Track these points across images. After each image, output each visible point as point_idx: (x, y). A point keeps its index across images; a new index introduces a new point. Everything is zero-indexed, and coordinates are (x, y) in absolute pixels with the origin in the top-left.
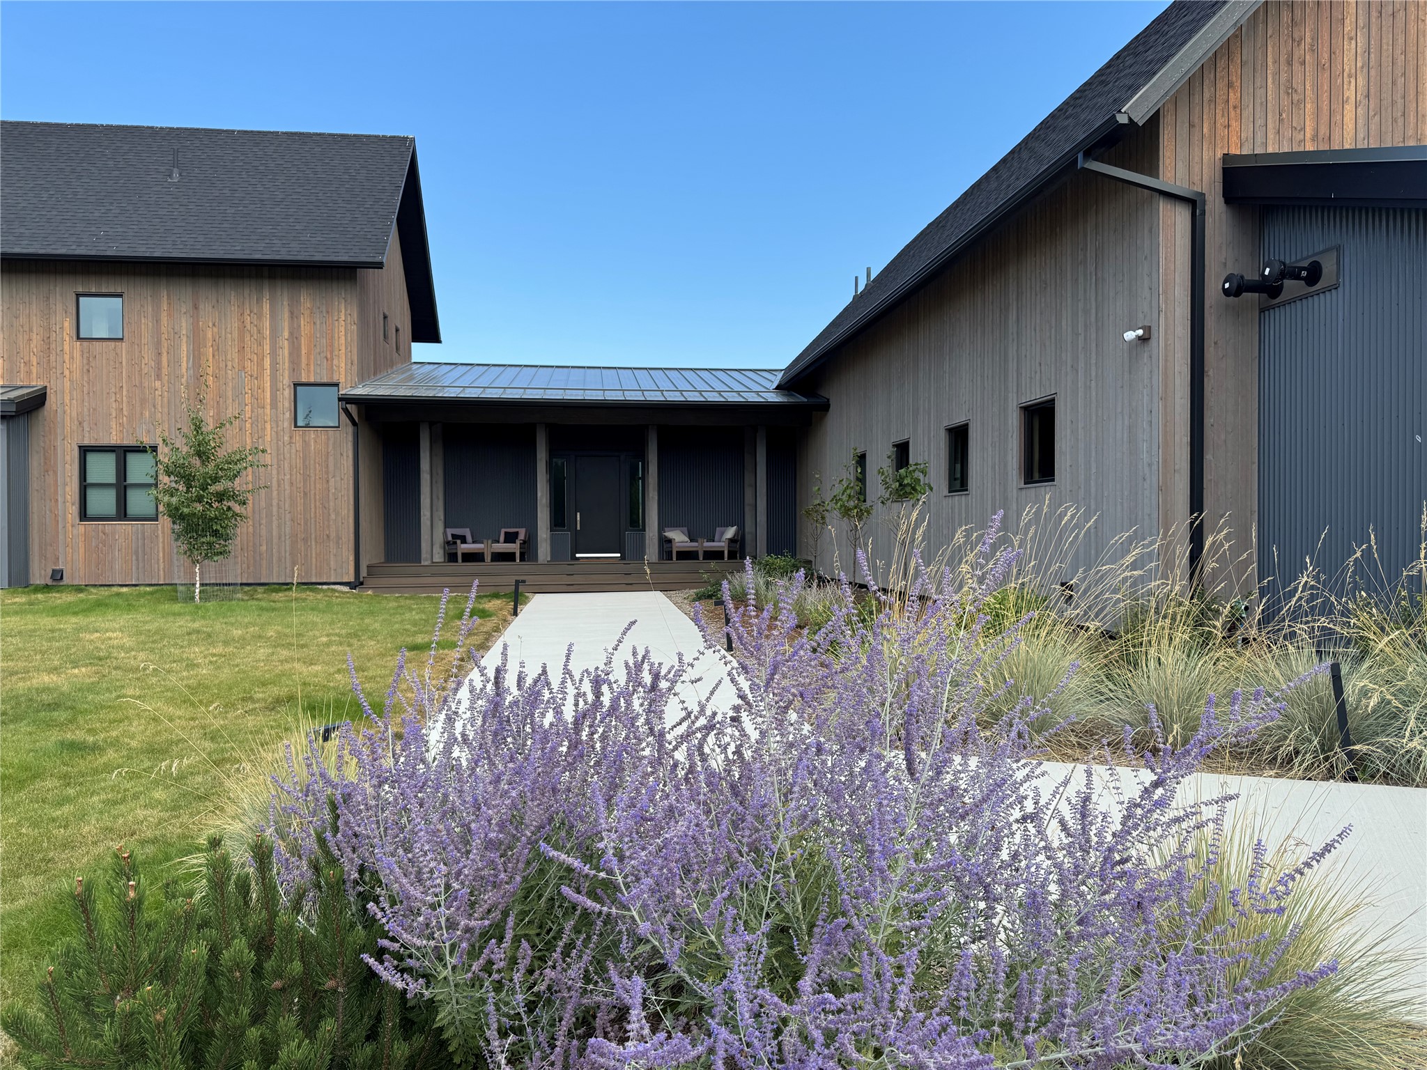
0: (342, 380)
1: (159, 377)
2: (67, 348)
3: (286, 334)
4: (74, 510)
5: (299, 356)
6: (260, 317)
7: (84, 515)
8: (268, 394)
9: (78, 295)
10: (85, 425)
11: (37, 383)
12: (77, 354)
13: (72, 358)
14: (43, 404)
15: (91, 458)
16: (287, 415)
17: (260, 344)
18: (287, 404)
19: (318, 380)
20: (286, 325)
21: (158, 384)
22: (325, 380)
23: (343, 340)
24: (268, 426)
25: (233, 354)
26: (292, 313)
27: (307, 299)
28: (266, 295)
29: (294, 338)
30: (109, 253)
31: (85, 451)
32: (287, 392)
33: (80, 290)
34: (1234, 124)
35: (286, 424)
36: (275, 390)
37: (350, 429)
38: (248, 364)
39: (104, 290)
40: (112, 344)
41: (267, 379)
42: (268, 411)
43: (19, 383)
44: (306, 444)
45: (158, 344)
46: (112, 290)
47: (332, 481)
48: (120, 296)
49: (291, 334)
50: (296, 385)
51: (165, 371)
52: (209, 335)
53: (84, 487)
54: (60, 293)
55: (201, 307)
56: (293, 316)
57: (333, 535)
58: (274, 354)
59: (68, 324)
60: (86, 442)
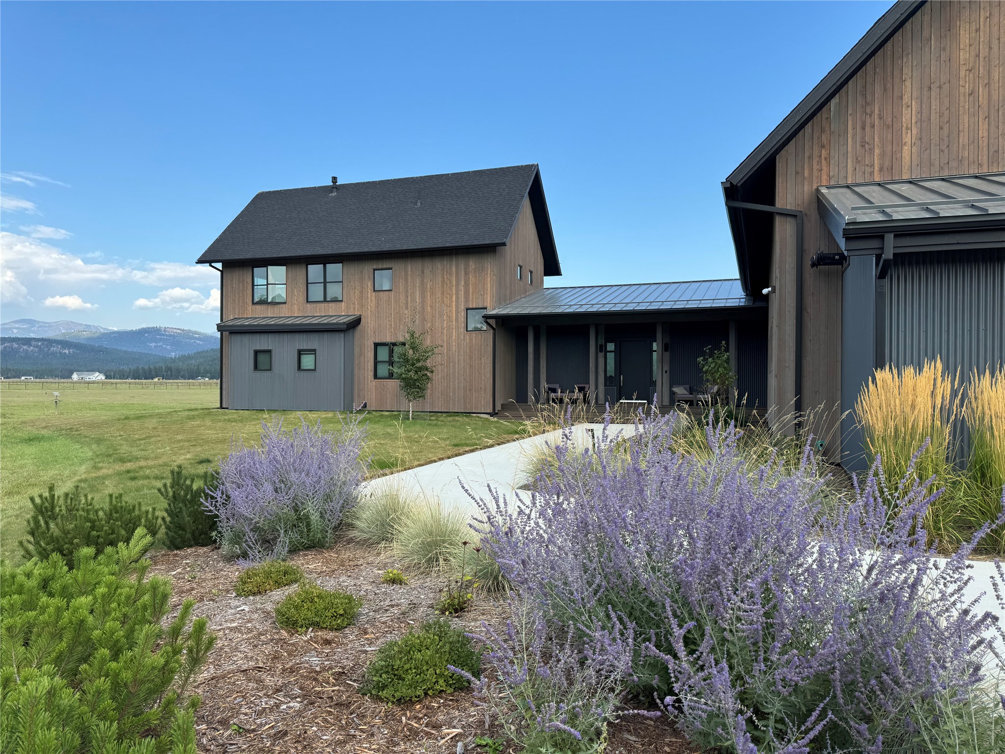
0: (488, 306)
1: (407, 308)
2: (369, 295)
3: (463, 283)
4: (371, 374)
5: (469, 294)
6: (451, 274)
7: (376, 376)
8: (454, 315)
9: (374, 270)
10: (377, 333)
11: (357, 313)
12: (374, 299)
13: (371, 300)
14: (359, 323)
15: (379, 348)
16: (463, 325)
17: (451, 289)
18: (462, 319)
19: (477, 306)
20: (463, 278)
21: (406, 311)
22: (480, 306)
23: (489, 285)
24: (454, 331)
25: (439, 295)
26: (465, 272)
27: (472, 263)
28: (454, 263)
29: (467, 285)
30: (384, 249)
31: (376, 345)
32: (463, 313)
33: (375, 267)
34: (825, 168)
35: (462, 330)
36: (457, 312)
37: (492, 331)
38: (445, 299)
39: (384, 267)
40: (387, 293)
41: (454, 307)
42: (454, 323)
43: (351, 314)
44: (471, 339)
45: (407, 292)
46: (388, 266)
47: (483, 360)
48: (391, 269)
49: (465, 283)
50: (467, 309)
51: (409, 305)
52: (429, 286)
53: (376, 363)
54: (367, 268)
55: (425, 271)
56: (466, 274)
57: (483, 387)
58: (457, 294)
59: (370, 284)
60: (377, 341)
